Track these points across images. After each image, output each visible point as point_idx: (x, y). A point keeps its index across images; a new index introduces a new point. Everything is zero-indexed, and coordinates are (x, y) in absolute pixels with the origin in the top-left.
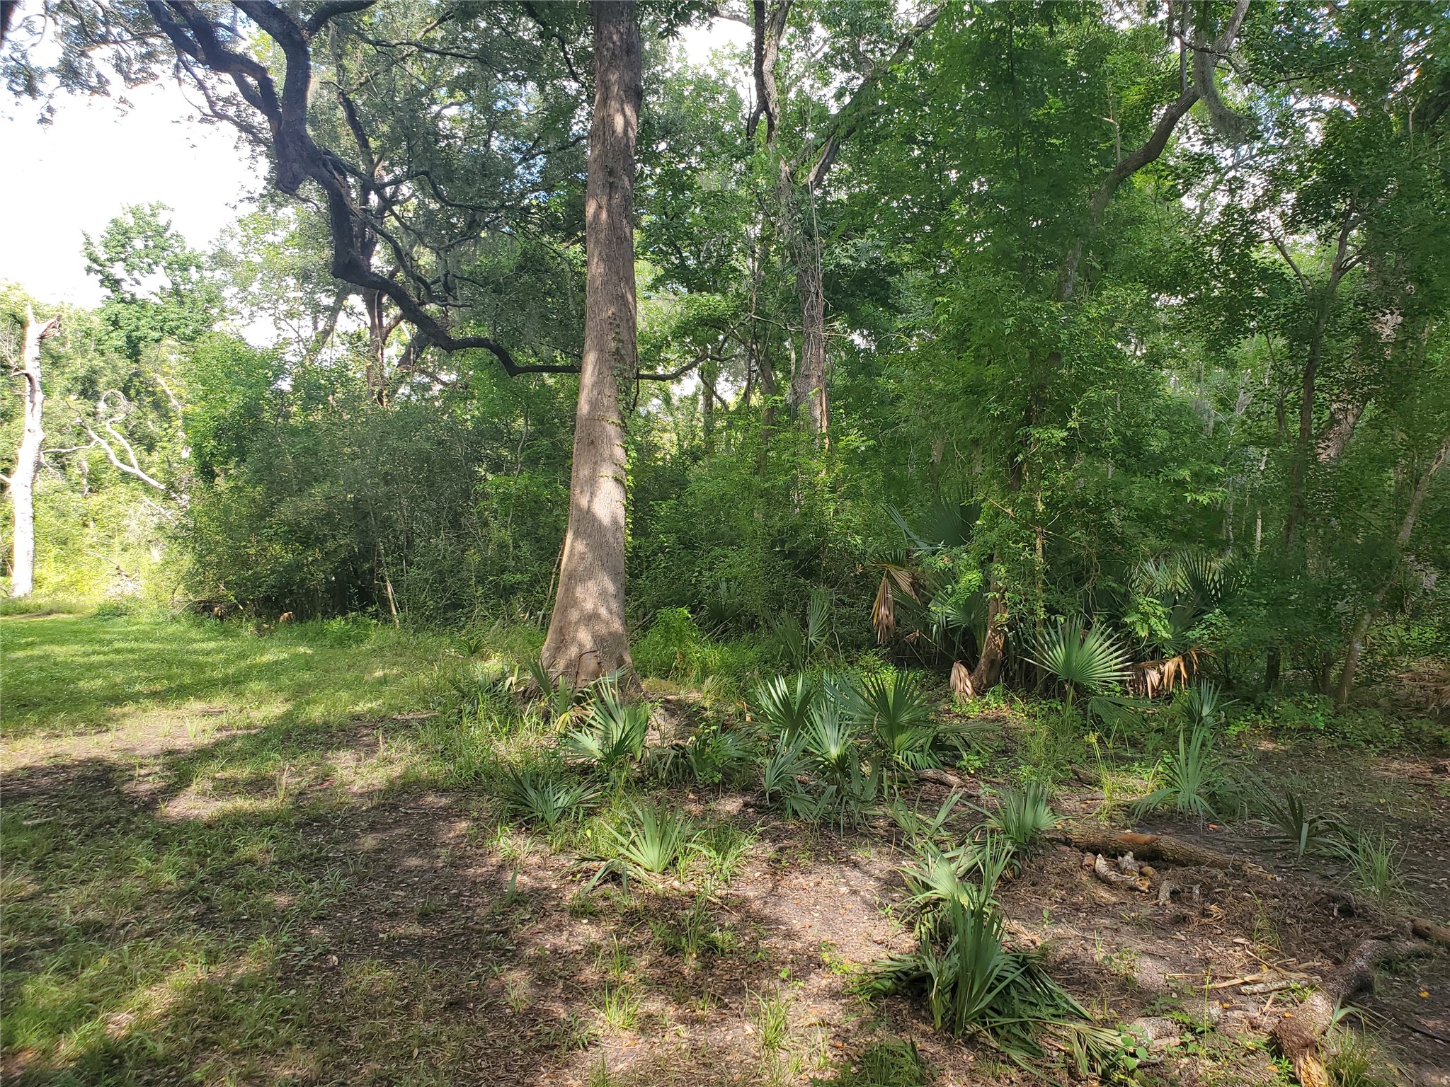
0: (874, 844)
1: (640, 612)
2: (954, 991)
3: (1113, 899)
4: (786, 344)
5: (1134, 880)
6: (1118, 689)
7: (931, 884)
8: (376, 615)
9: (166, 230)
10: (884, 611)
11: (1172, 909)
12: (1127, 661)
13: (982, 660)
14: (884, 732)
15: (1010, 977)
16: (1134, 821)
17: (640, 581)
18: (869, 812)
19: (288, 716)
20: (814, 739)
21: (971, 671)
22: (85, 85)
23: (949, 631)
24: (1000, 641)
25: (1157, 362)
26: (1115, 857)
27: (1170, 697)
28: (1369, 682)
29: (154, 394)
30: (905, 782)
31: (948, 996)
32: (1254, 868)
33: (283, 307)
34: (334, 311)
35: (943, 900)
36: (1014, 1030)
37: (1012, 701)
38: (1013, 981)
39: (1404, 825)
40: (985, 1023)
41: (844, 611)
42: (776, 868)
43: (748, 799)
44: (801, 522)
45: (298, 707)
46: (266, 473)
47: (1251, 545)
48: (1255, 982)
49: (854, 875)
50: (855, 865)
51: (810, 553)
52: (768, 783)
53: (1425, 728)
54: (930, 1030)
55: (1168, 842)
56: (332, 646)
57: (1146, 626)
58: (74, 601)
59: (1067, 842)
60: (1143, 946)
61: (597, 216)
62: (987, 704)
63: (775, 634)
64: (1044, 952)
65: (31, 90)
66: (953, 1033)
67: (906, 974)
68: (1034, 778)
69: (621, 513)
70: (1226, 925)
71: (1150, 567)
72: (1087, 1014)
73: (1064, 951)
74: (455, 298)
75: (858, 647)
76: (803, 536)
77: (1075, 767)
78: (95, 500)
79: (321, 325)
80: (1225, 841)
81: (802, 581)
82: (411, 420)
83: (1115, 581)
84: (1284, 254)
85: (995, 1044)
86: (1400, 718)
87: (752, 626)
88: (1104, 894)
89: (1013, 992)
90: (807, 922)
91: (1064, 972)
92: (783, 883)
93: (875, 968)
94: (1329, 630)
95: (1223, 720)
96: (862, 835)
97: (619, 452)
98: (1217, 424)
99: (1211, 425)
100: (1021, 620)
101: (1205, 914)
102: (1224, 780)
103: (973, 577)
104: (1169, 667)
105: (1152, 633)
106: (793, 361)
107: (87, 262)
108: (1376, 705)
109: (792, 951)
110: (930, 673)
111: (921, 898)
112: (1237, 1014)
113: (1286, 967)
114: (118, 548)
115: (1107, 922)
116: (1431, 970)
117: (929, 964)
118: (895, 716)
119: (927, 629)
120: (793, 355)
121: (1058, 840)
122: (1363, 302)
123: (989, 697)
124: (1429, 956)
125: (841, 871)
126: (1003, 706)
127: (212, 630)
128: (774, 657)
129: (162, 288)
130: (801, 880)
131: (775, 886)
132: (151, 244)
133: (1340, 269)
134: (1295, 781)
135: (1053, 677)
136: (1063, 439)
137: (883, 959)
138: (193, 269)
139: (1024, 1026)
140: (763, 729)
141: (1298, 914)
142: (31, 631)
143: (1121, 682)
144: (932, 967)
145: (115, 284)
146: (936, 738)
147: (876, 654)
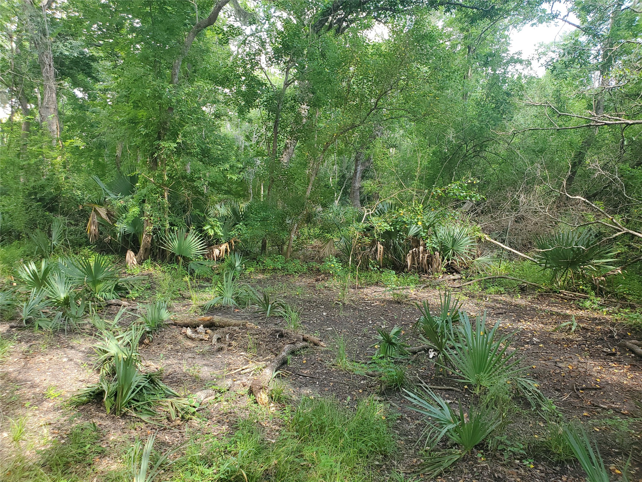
0: (83, 337)
2: (116, 395)
3: (194, 345)
4: (36, 90)
5: (202, 336)
6: (202, 258)
7: (107, 350)
10: (93, 228)
11: (218, 346)
12: (205, 245)
13: (141, 248)
14: (90, 284)
15: (143, 385)
16: (205, 312)
18: (80, 322)
20: (51, 291)
21: (136, 253)
23: (125, 236)
24: (149, 240)
25: (219, 117)
26: (195, 328)
27: (223, 260)
28: (297, 250)
30: (101, 307)
31: (113, 399)
32: (250, 325)
35: (113, 356)
36: (145, 407)
37: (155, 266)
38: (144, 387)
39: (304, 301)
40: (131, 407)
41: (72, 228)
42: (26, 355)
43: (13, 324)
44: (46, 183)
47: (260, 198)
48: (246, 368)
49: (71, 352)
50: (72, 348)
51: (52, 199)
52: (24, 315)
53: (314, 265)
54: (104, 415)
55: (217, 318)
57: (213, 231)
59: (175, 324)
60: (204, 362)
62: (144, 268)
63: (32, 241)
64: (161, 372)
66: (115, 414)
67: (93, 392)
68: (163, 298)
70: (238, 349)
71: (218, 207)
72: (178, 394)
73: (170, 370)
75: (80, 246)
76: (48, 190)
77: (181, 292)
80: (241, 316)
81: (47, 213)
83: (200, 211)
84: (266, 75)
85: (134, 415)
86: (306, 262)
87: (18, 237)
88: (189, 344)
89: (144, 391)
90: (43, 378)
91: (170, 379)
92: (30, 362)
93: (79, 393)
94: (283, 230)
95: (244, 268)
96: (77, 333)
98: (246, 146)
99: (243, 146)
100: (160, 229)
101: (230, 345)
102: (242, 292)
103: (135, 210)
104: (223, 247)
105: (216, 234)
106: (39, 99)
108: (299, 259)
109: (34, 393)
110: (117, 256)
111: (103, 357)
112: (238, 382)
113: (258, 361)
115: (190, 355)
116: (307, 352)
117: (104, 386)
118: (96, 276)
119: (115, 235)
120: (39, 96)
121: (172, 324)
122: (294, 99)
123: (144, 265)
124: (307, 347)
125: (65, 351)
126: (151, 269)
128: (32, 253)
130: (41, 358)
131: (26, 364)
133: (287, 84)
134: (269, 289)
135: (173, 254)
136: (175, 148)
137: (84, 388)
139: (149, 404)
140: (22, 289)
141: (264, 339)
143: (203, 255)
144: (105, 387)
146: (117, 285)
147: (90, 248)
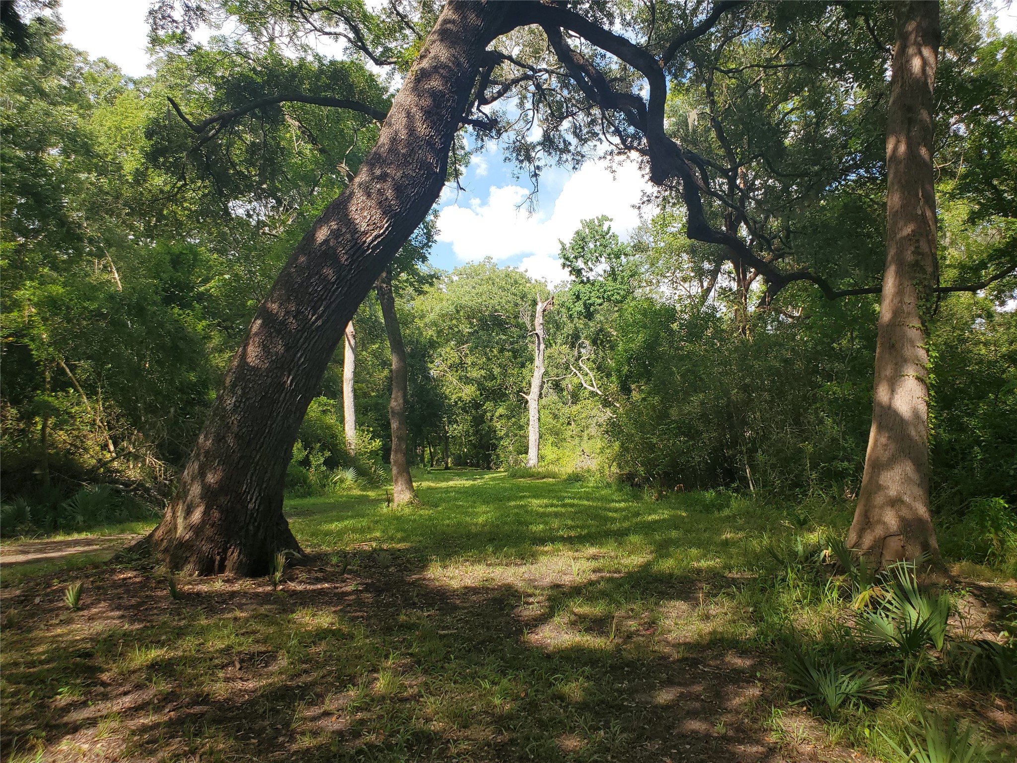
1: (956, 499)
8: (736, 490)
9: (607, 234)
17: (956, 471)
19: (647, 566)
22: (557, 149)
29: (610, 341)
33: (679, 274)
34: (714, 274)
45: (656, 560)
46: (662, 388)
56: (701, 511)
58: (557, 470)
61: (895, 149)
65: (529, 159)
69: (923, 408)
74: (790, 248)
78: (575, 408)
79: (705, 284)
82: (764, 345)
97: (922, 353)
107: (562, 260)
114: (585, 438)
127: (627, 494)
129: (605, 271)
132: (598, 244)
138: (623, 257)
142: (529, 488)
145: (578, 272)
